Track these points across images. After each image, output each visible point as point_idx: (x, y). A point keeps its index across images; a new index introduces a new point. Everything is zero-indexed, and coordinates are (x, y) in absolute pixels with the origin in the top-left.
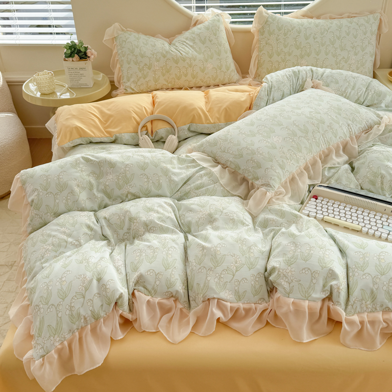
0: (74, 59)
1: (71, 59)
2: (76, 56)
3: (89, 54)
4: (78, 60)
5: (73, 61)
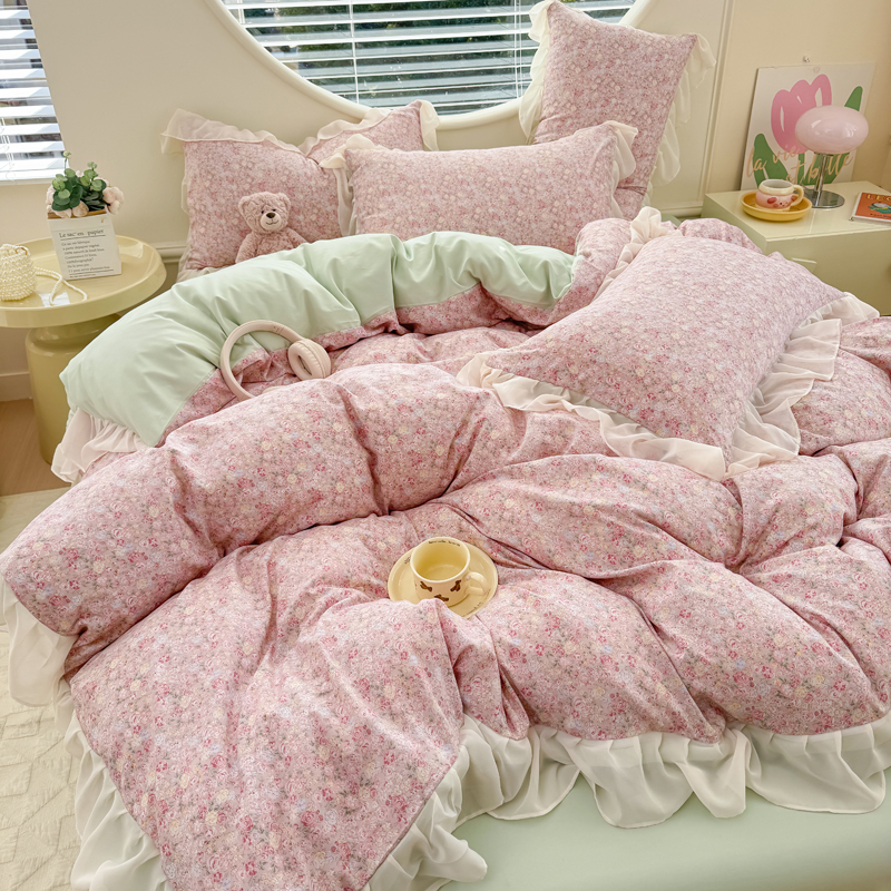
0: (77, 212)
1: (68, 212)
2: (81, 208)
3: (109, 199)
4: (86, 213)
5: (73, 216)
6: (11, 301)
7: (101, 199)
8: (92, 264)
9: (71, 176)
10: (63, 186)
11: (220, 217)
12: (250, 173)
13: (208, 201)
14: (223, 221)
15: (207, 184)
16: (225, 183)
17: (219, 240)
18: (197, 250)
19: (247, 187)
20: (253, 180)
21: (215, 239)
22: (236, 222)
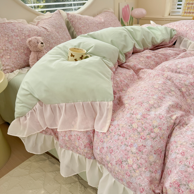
11: (16, 50)
12: (23, 32)
13: (9, 45)
14: (17, 52)
15: (7, 39)
16: (14, 37)
17: (17, 59)
18: (8, 65)
19: (24, 37)
20: (25, 34)
21: (15, 59)
22: (22, 51)
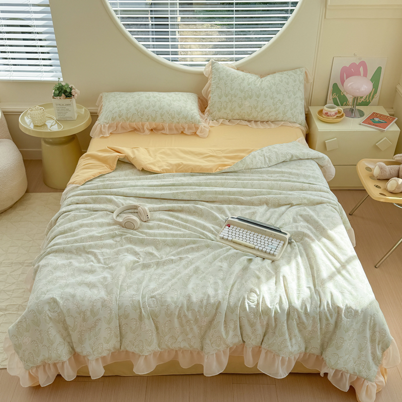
0: (62, 97)
1: (58, 97)
2: (63, 95)
3: (73, 93)
4: (65, 98)
5: (60, 99)
6: (37, 126)
7: (70, 93)
8: (66, 116)
9: (61, 85)
10: (57, 89)
